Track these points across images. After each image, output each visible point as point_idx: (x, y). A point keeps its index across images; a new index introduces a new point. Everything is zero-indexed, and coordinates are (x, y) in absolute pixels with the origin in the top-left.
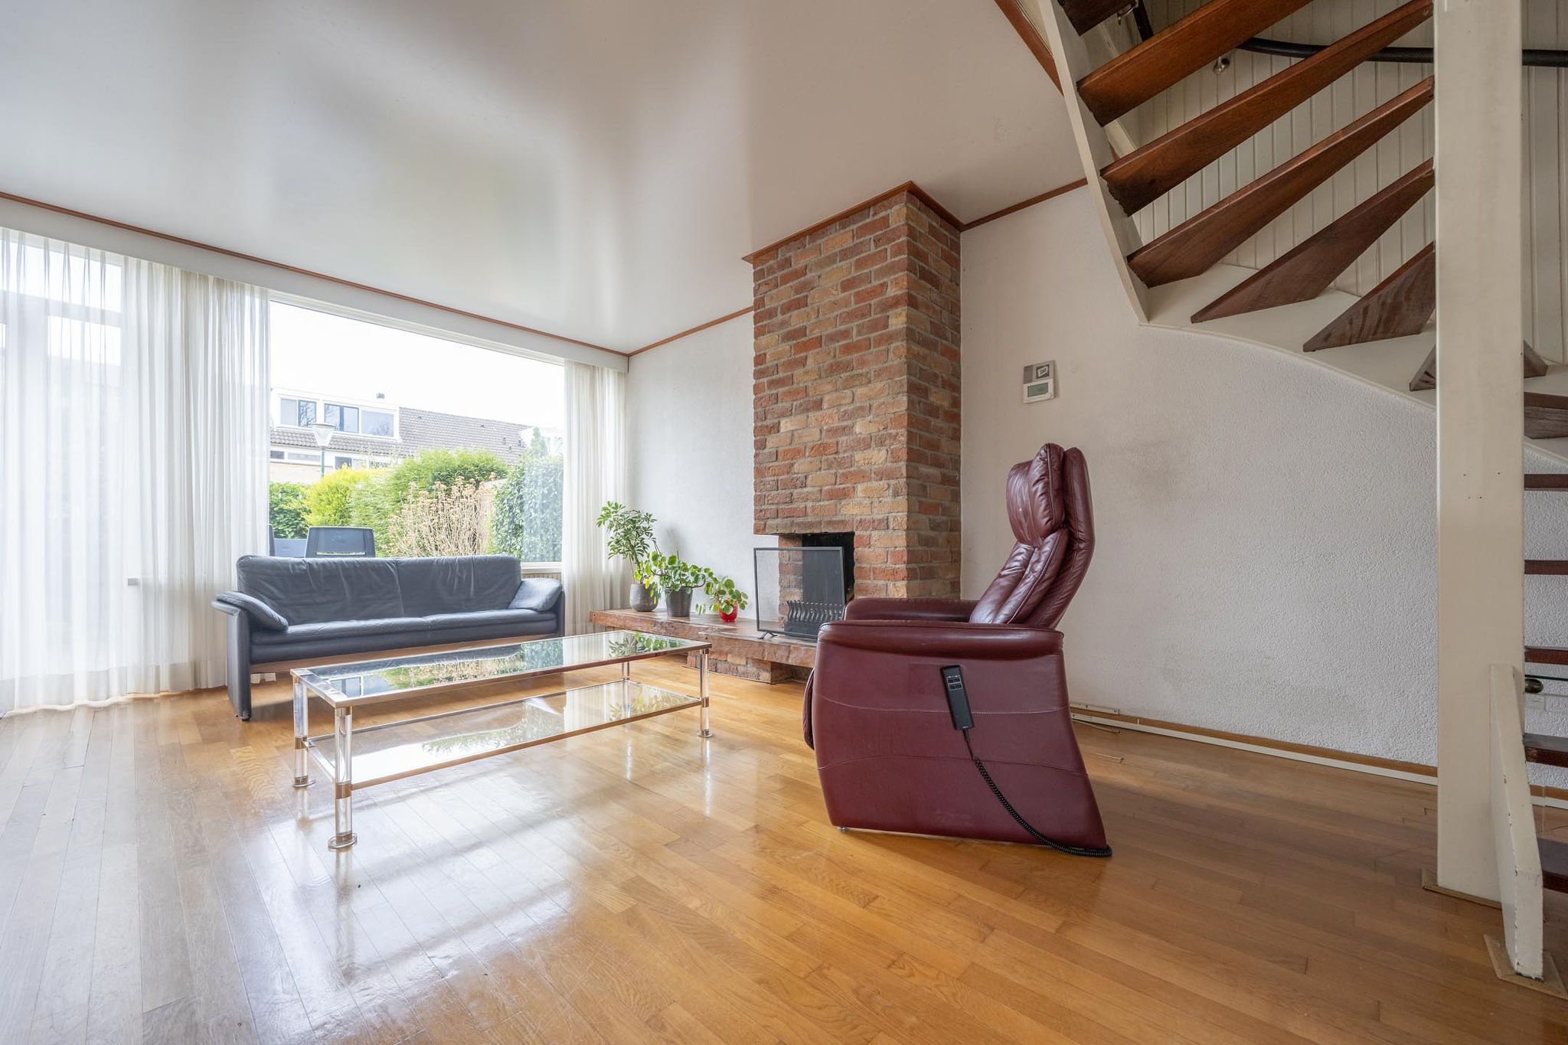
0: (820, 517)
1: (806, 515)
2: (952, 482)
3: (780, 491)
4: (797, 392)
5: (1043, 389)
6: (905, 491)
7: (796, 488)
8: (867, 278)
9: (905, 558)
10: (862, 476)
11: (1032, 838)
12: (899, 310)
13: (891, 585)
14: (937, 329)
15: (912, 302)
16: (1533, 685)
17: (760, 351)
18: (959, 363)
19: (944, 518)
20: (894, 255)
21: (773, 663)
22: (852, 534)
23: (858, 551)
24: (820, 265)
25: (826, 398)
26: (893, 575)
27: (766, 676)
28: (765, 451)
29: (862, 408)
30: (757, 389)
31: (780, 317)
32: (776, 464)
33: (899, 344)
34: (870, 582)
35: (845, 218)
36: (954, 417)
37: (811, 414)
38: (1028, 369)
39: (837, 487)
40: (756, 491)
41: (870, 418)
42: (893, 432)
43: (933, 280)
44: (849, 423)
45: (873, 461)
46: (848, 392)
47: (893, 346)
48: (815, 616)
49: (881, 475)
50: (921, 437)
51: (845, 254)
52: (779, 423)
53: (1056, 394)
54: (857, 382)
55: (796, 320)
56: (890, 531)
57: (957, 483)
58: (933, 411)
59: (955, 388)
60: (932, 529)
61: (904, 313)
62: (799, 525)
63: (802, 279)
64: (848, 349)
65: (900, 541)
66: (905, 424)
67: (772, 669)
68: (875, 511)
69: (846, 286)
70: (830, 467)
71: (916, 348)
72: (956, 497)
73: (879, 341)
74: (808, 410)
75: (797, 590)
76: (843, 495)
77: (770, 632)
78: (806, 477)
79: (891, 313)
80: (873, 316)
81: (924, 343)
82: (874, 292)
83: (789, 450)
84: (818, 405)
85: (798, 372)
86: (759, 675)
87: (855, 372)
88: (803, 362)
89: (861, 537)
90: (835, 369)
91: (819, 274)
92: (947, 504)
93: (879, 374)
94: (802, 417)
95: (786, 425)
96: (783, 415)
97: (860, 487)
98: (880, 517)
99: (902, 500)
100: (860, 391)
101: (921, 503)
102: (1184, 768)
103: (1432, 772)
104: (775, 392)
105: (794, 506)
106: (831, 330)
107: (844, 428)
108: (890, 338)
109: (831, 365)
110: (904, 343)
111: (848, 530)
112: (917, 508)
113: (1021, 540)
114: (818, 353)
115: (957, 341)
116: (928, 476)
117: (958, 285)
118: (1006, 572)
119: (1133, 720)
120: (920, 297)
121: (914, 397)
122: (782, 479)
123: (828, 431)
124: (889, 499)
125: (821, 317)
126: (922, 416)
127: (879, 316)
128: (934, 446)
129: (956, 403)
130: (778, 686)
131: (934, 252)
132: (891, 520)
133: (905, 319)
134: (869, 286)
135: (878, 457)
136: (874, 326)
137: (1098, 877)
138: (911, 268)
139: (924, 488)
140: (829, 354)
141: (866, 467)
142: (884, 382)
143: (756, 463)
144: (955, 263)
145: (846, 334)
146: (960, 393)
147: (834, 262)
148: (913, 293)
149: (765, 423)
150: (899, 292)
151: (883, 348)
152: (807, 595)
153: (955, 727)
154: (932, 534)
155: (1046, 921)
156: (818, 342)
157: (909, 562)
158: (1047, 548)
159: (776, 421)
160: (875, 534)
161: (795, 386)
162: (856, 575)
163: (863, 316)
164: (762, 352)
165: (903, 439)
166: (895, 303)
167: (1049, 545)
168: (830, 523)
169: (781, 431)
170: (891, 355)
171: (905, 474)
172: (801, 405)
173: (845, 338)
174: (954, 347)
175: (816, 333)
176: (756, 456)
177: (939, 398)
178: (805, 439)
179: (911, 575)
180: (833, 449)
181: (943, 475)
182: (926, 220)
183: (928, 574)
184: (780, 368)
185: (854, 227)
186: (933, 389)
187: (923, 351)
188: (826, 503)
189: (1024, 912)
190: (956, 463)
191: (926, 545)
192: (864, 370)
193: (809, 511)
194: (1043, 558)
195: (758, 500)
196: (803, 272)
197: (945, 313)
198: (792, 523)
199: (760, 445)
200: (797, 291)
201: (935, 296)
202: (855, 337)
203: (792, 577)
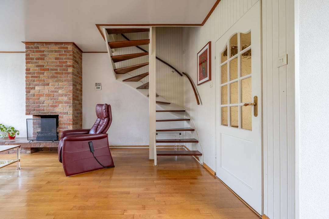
0: (48, 111)
1: (44, 110)
2: (81, 104)
3: (35, 104)
4: (41, 80)
5: (99, 88)
6: (72, 106)
7: (41, 104)
8: (62, 59)
9: (72, 121)
10: (61, 102)
11: (104, 167)
12: (71, 68)
13: (68, 126)
14: (78, 73)
15: (73, 67)
16: (157, 134)
17: (28, 67)
18: (82, 79)
19: (80, 112)
20: (69, 56)
21: (31, 148)
22: (58, 115)
23: (60, 119)
24: (48, 51)
25: (50, 83)
26: (69, 124)
27: (29, 152)
28: (30, 94)
29: (61, 87)
30: (26, 77)
31: (35, 61)
32: (34, 97)
33: (70, 75)
34: (63, 126)
35: (56, 43)
36: (81, 91)
37: (45, 86)
38: (96, 84)
39: (53, 104)
40: (26, 104)
41: (63, 90)
42: (69, 94)
43: (77, 63)
44: (57, 90)
45: (64, 99)
46: (57, 83)
47: (69, 75)
48: (45, 135)
49: (66, 103)
50: (75, 95)
51: (56, 51)
52: (35, 87)
53: (101, 89)
54: (59, 81)
55: (40, 62)
56: (68, 115)
57: (82, 104)
58: (77, 90)
59: (82, 85)
60: (77, 114)
61: (72, 69)
62: (42, 113)
63: (43, 53)
64: (56, 73)
65: (71, 117)
66: (72, 92)
67: (31, 150)
68: (64, 110)
69: (56, 59)
70: (51, 100)
71: (74, 76)
72: (81, 107)
73: (65, 73)
74: (44, 85)
75: (39, 129)
76: (56, 106)
77: (32, 140)
78: (44, 101)
79: (68, 68)
80: (64, 68)
81: (76, 75)
82: (64, 62)
83: (38, 94)
84: (48, 85)
85: (41, 76)
86: (26, 152)
87: (58, 79)
88: (43, 73)
89: (61, 116)
90: (53, 77)
91: (48, 53)
92: (80, 108)
93: (65, 81)
94: (43, 87)
95: (37, 88)
96: (36, 85)
97: (60, 105)
98: (66, 112)
99: (71, 108)
100: (60, 83)
101: (75, 109)
102: (122, 152)
103: (148, 146)
104: (33, 79)
105: (40, 108)
106: (52, 68)
107: (56, 91)
108: (68, 73)
109: (52, 76)
110: (72, 75)
111: (57, 114)
112: (74, 110)
113: (99, 118)
114: (48, 72)
115: (82, 75)
116: (77, 103)
117: (82, 64)
118: (96, 124)
119: (114, 146)
120: (75, 66)
121: (74, 87)
122: (36, 102)
123: (51, 91)
124: (68, 108)
125: (49, 64)
126: (75, 91)
127: (65, 68)
128: (77, 97)
129: (82, 88)
130: (33, 154)
131: (77, 56)
132: (68, 112)
133: (72, 70)
134: (63, 61)
135: (65, 99)
136: (64, 70)
137: (113, 170)
138: (73, 60)
139: (76, 105)
140: (51, 73)
141: (62, 101)
142: (66, 83)
143: (26, 96)
144: (81, 59)
145: (56, 70)
146: (82, 86)
147: (53, 52)
148: (74, 65)
149: (30, 86)
150: (71, 64)
151: (67, 75)
152: (42, 130)
153: (91, 152)
154: (77, 115)
155: (108, 177)
156: (48, 70)
157: (73, 121)
158: (105, 120)
159: (34, 86)
160: (64, 116)
161: (40, 79)
162: (59, 125)
163: (61, 67)
164: (29, 68)
165: (72, 95)
166: (70, 66)
167: (106, 120)
168: (51, 113)
169: (36, 89)
170: (68, 77)
171: (72, 103)
172: (42, 84)
173: (56, 71)
174: (81, 76)
175: (47, 67)
176: (26, 95)
177: (78, 87)
178: (44, 92)
179: (73, 124)
180: (53, 96)
181: (79, 103)
182: (76, 50)
183: (77, 123)
184: (35, 74)
185: (59, 46)
186: (77, 85)
187: (75, 77)
188: (50, 108)
189: (105, 178)
190: (81, 100)
191: (76, 117)
192: (61, 79)
193: (45, 110)
194: (105, 122)
195: (27, 106)
196: (43, 51)
197: (80, 69)
198: (39, 113)
199: (28, 92)
200: (41, 56)
201: (78, 66)
202: (59, 71)
203: (37, 126)
